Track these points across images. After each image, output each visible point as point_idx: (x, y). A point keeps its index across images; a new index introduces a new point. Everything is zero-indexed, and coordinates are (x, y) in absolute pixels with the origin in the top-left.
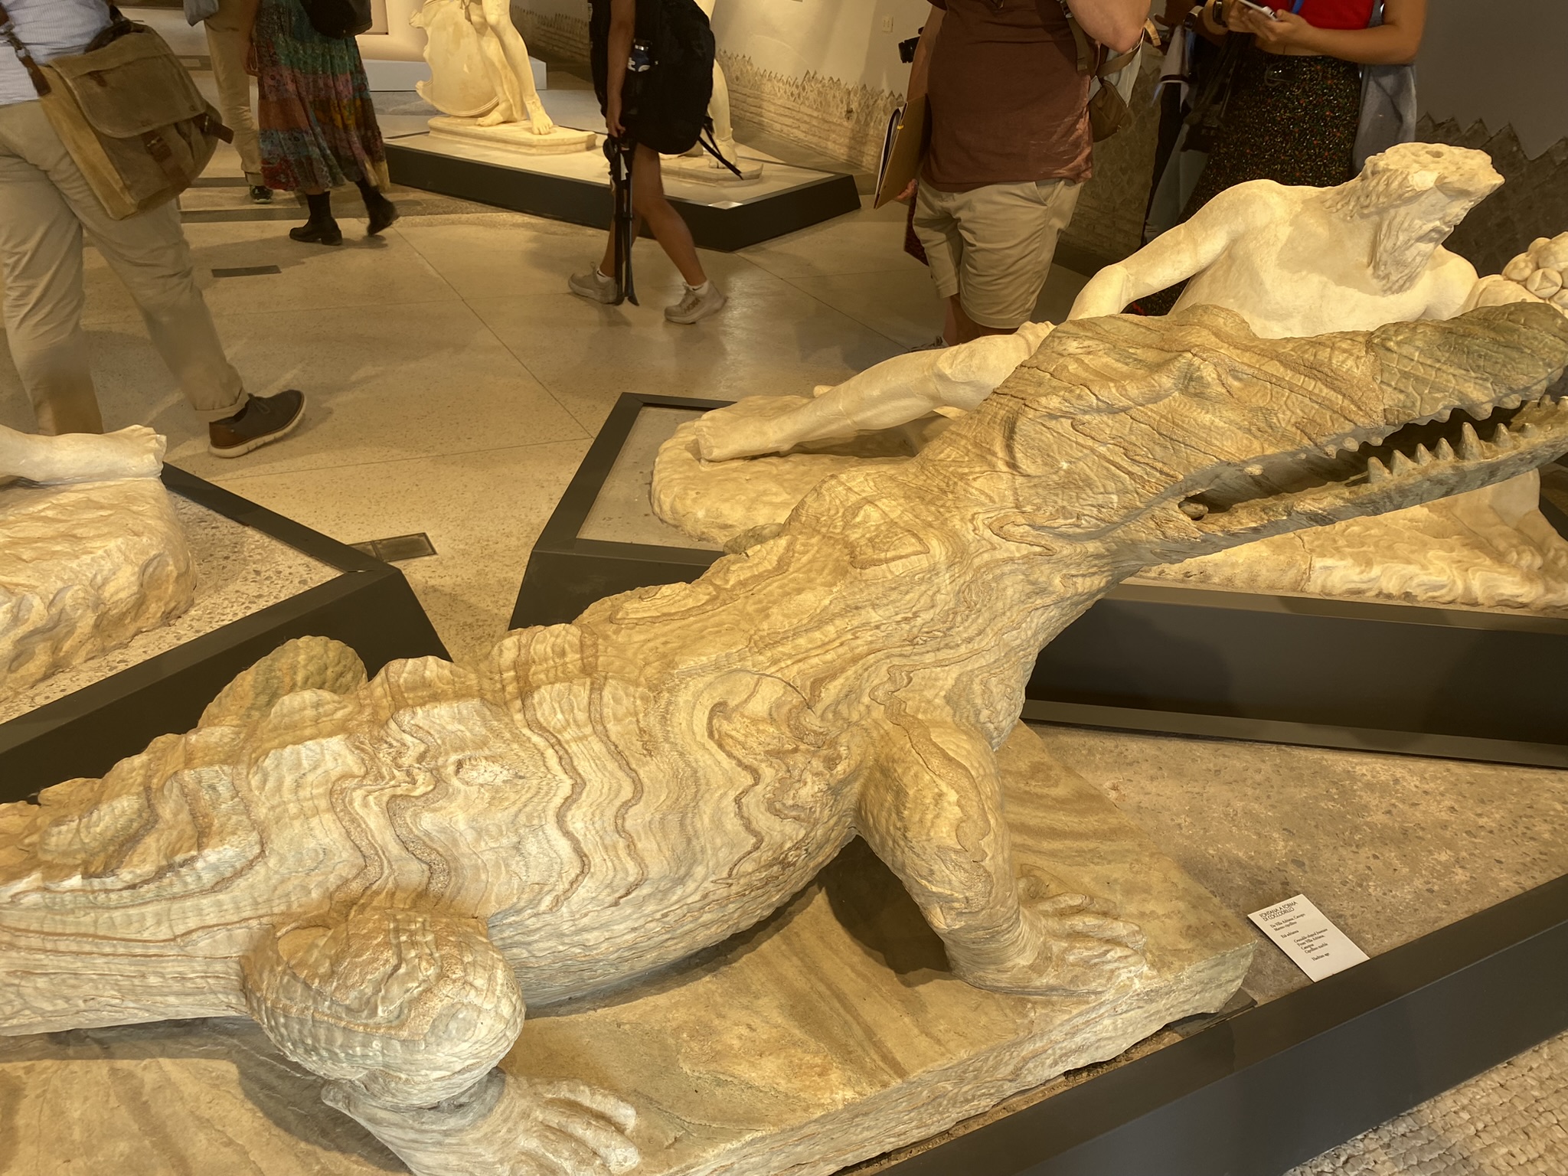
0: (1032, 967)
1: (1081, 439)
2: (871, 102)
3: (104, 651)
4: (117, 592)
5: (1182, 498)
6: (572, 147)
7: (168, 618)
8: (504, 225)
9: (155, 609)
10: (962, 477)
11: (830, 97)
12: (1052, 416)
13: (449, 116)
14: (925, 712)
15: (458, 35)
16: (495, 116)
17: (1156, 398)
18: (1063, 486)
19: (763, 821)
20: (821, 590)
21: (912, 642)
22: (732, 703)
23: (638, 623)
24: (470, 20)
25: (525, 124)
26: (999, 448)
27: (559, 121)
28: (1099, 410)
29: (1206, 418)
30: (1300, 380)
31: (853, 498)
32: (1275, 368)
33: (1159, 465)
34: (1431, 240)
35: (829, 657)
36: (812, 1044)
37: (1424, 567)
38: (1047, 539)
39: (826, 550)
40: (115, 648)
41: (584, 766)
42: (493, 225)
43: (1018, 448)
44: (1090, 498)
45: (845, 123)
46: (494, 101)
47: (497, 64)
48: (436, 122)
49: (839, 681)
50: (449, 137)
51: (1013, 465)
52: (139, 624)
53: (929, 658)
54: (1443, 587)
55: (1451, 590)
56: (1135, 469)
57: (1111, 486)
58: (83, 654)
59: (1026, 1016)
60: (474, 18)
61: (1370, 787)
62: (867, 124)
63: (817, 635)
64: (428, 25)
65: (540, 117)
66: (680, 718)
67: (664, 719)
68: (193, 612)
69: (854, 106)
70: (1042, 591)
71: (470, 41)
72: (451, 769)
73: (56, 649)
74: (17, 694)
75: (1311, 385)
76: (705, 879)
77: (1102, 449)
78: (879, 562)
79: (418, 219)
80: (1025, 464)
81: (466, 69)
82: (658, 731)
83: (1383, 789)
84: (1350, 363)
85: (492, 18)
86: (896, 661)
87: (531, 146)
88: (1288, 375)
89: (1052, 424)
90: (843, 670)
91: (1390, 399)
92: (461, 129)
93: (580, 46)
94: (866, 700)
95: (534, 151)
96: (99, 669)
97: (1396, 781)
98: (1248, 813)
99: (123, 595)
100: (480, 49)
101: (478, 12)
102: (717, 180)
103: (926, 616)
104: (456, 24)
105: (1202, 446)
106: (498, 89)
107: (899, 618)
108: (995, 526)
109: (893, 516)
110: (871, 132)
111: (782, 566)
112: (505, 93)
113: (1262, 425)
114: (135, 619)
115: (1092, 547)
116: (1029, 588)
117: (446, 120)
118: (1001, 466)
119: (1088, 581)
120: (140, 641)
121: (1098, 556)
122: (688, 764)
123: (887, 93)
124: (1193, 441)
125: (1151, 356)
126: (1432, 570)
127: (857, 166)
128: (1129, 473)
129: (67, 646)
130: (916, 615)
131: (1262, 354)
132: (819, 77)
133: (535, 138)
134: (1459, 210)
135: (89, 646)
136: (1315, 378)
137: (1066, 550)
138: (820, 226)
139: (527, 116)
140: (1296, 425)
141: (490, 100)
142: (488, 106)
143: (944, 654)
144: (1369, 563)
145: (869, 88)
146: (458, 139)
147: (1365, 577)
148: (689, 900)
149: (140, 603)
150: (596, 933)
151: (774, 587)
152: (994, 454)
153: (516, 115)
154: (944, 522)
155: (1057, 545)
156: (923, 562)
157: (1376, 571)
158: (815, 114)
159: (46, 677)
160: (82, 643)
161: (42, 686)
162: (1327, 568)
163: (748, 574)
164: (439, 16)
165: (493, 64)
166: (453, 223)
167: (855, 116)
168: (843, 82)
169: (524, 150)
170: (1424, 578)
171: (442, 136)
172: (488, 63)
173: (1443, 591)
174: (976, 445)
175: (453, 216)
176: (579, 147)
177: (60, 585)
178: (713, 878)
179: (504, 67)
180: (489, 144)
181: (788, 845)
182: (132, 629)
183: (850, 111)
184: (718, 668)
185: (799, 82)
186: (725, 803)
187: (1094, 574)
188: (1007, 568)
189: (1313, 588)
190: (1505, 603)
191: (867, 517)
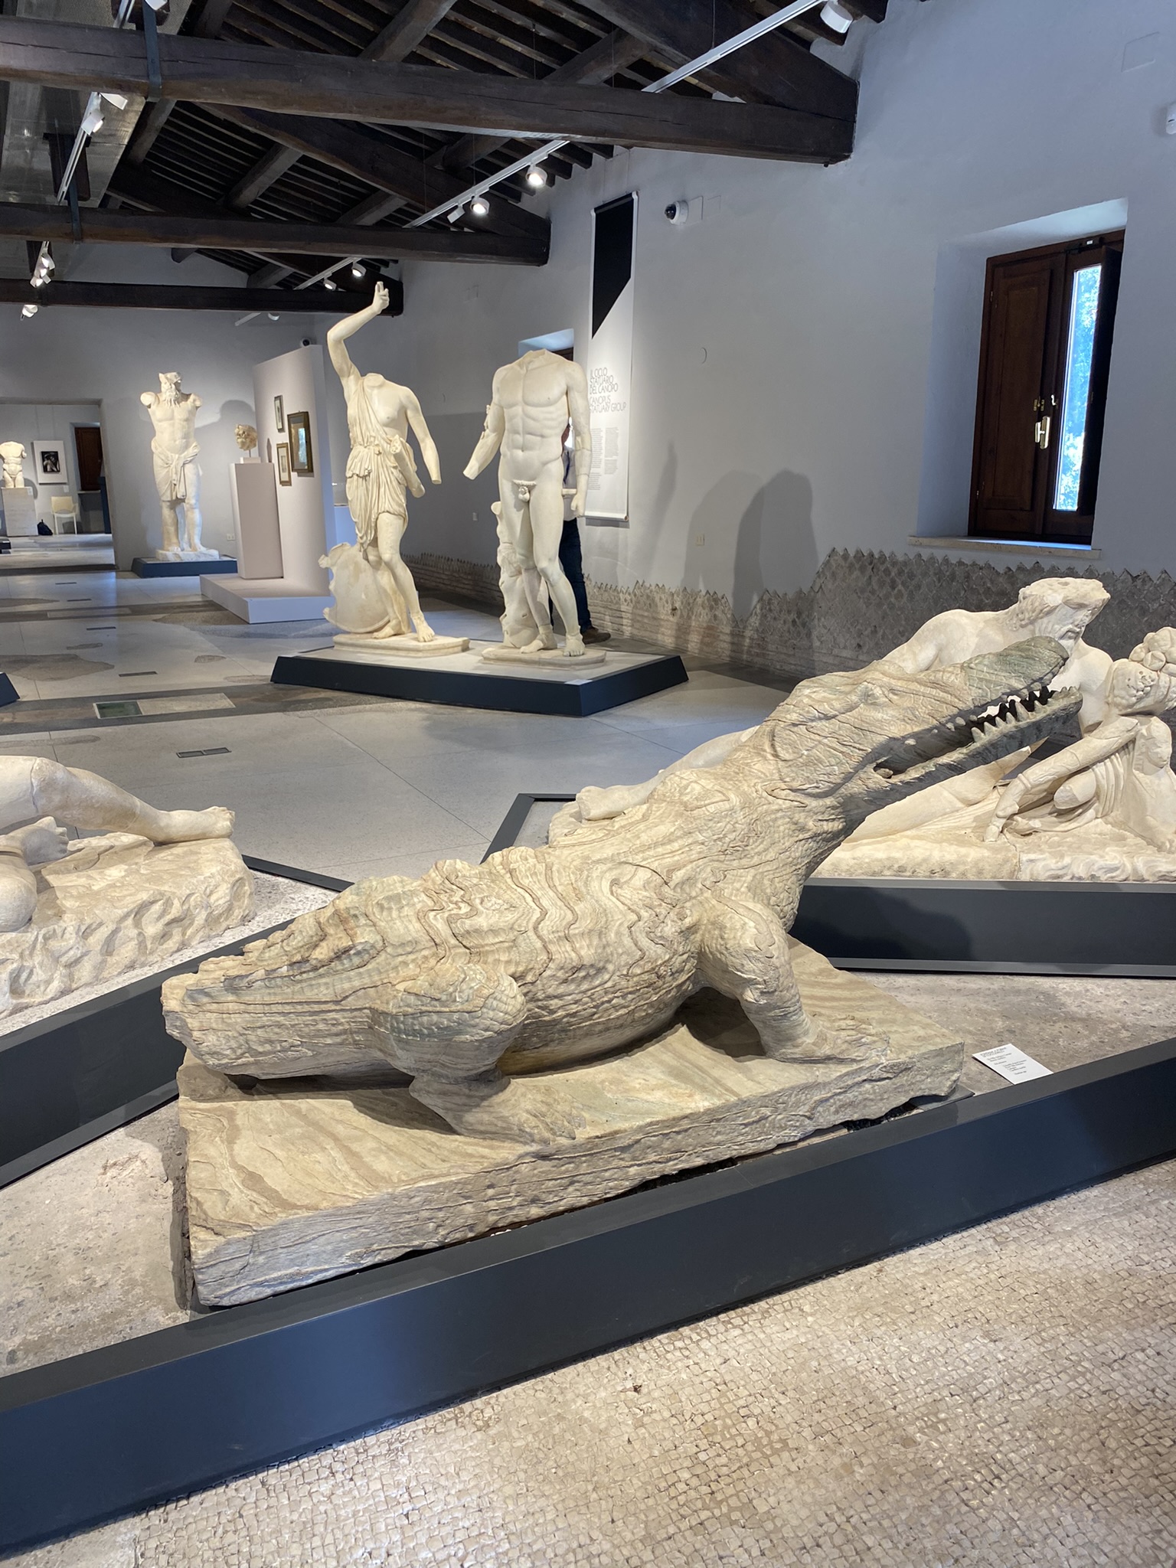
0: (814, 1044)
1: (812, 736)
2: (691, 601)
3: (209, 938)
4: (217, 900)
5: (874, 765)
6: (451, 650)
7: (245, 920)
8: (401, 710)
9: (238, 913)
10: (747, 764)
11: (657, 599)
12: (795, 725)
13: (349, 633)
14: (736, 896)
15: (358, 570)
16: (388, 630)
17: (851, 709)
18: (806, 765)
19: (645, 942)
20: (669, 825)
21: (724, 852)
22: (622, 881)
23: (565, 846)
24: (367, 560)
25: (413, 635)
26: (767, 747)
27: (439, 631)
28: (820, 719)
29: (879, 716)
30: (928, 690)
31: (684, 782)
32: (915, 686)
33: (857, 746)
34: (1070, 638)
35: (676, 858)
36: (683, 1085)
37: (1102, 857)
38: (801, 798)
39: (670, 808)
40: (215, 936)
41: (545, 902)
42: (393, 711)
43: (777, 745)
44: (821, 769)
45: (671, 619)
46: (386, 619)
47: (388, 590)
48: (337, 638)
49: (683, 871)
50: (351, 649)
51: (776, 755)
52: (228, 923)
53: (735, 863)
54: (1117, 869)
55: (1123, 871)
56: (844, 749)
57: (833, 761)
58: (198, 938)
59: (813, 1073)
60: (371, 558)
61: (1067, 994)
62: (689, 618)
63: (668, 847)
64: (333, 565)
65: (424, 628)
66: (594, 885)
67: (586, 884)
68: (257, 919)
69: (677, 605)
70: (802, 829)
71: (367, 575)
72: (478, 901)
73: (184, 934)
74: (163, 959)
75: (934, 692)
76: (614, 973)
77: (825, 741)
78: (698, 808)
79: (331, 710)
80: (782, 754)
81: (363, 596)
82: (583, 889)
83: (1078, 995)
84: (953, 678)
85: (386, 556)
86: (716, 864)
87: (418, 650)
88: (922, 689)
89: (795, 729)
90: (685, 866)
91: (975, 692)
92: (361, 642)
93: (444, 577)
94: (700, 885)
95: (420, 654)
96: (208, 947)
97: (1087, 990)
98: (978, 1010)
99: (221, 902)
100: (375, 580)
101: (375, 553)
102: (570, 665)
103: (732, 836)
104: (356, 564)
105: (879, 731)
106: (390, 610)
107: (715, 837)
108: (769, 790)
109: (709, 787)
110: (693, 624)
111: (645, 818)
112: (395, 613)
113: (911, 717)
114: (226, 919)
115: (829, 801)
116: (793, 827)
117: (347, 636)
118: (769, 757)
119: (831, 824)
120: (228, 933)
121: (834, 808)
122: (601, 906)
123: (703, 593)
124: (873, 729)
125: (847, 689)
126: (1107, 857)
127: (685, 651)
128: (841, 752)
129: (189, 932)
130: (725, 836)
131: (908, 680)
132: (647, 585)
133: (422, 644)
134: (1084, 617)
135: (201, 933)
136: (936, 688)
137: (813, 803)
138: (656, 695)
139: (414, 630)
140: (929, 714)
141: (382, 619)
142: (381, 623)
143: (744, 862)
144: (1062, 856)
145: (689, 590)
146: (359, 650)
147: (1060, 865)
148: (606, 986)
149: (230, 909)
150: (556, 1001)
151: (642, 826)
152: (765, 751)
153: (404, 629)
154: (738, 788)
155: (807, 801)
156: (727, 805)
157: (1067, 860)
158: (646, 614)
159: (178, 950)
160: (198, 931)
161: (176, 956)
162: (1032, 861)
163: (625, 822)
164: (342, 558)
165: (385, 591)
166: (360, 711)
167: (679, 612)
168: (667, 587)
169: (412, 654)
170: (1101, 863)
171: (345, 648)
172: (381, 591)
173: (1118, 872)
174: (754, 748)
175: (359, 707)
176: (456, 649)
177: (188, 892)
178: (618, 973)
179: (395, 593)
180: (383, 652)
181: (659, 962)
182: (224, 925)
183: (674, 609)
184: (613, 860)
185: (631, 590)
186: (622, 929)
187: (834, 820)
188: (780, 814)
189: (1025, 876)
190: (1163, 877)
191: (693, 789)
